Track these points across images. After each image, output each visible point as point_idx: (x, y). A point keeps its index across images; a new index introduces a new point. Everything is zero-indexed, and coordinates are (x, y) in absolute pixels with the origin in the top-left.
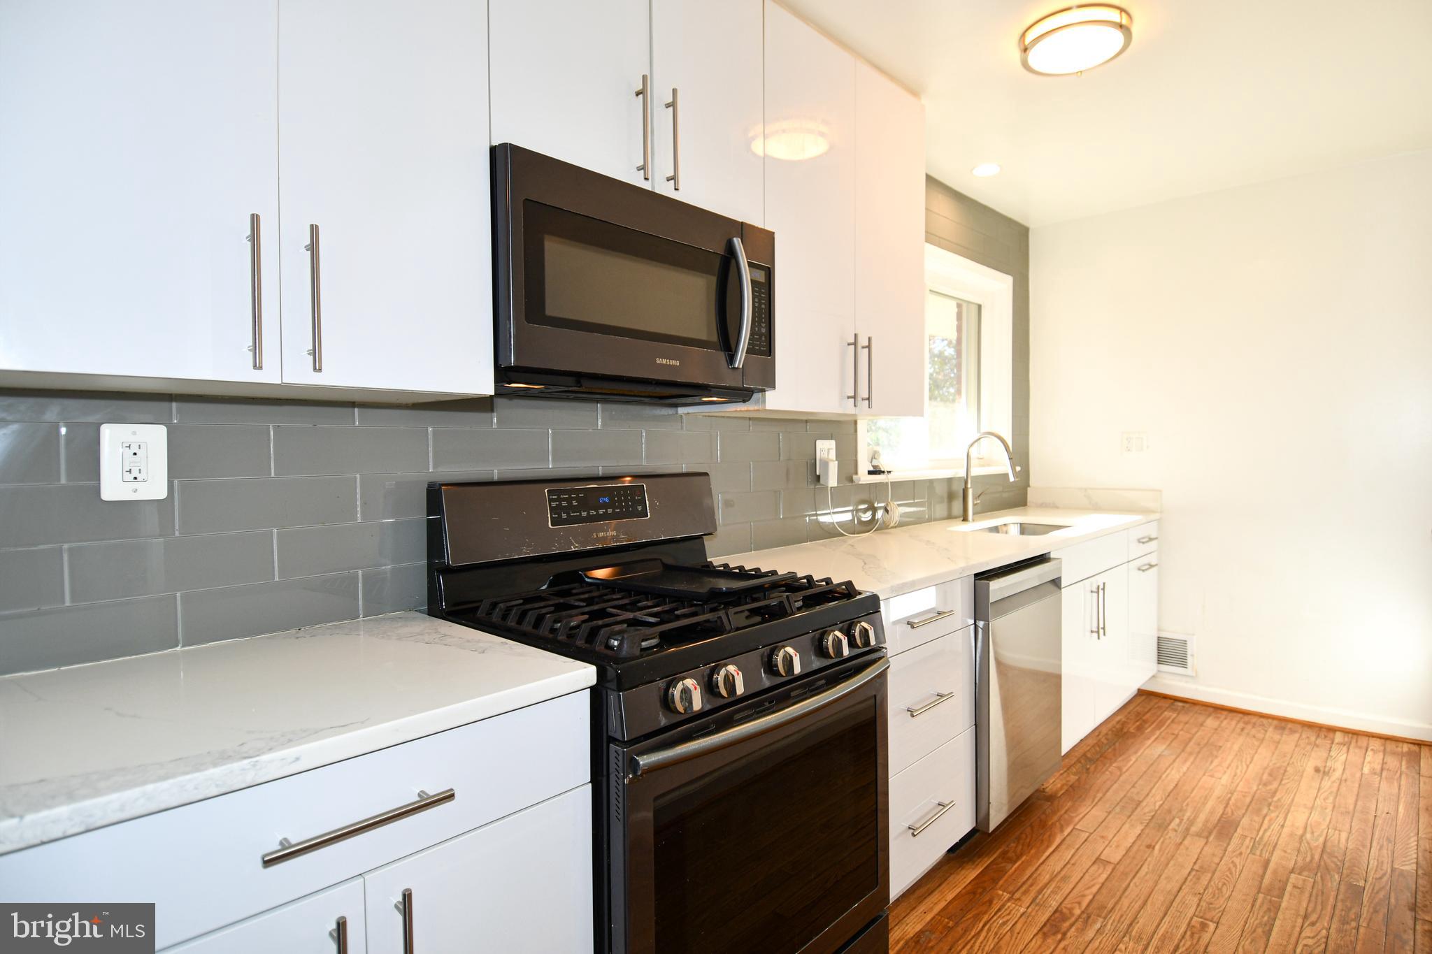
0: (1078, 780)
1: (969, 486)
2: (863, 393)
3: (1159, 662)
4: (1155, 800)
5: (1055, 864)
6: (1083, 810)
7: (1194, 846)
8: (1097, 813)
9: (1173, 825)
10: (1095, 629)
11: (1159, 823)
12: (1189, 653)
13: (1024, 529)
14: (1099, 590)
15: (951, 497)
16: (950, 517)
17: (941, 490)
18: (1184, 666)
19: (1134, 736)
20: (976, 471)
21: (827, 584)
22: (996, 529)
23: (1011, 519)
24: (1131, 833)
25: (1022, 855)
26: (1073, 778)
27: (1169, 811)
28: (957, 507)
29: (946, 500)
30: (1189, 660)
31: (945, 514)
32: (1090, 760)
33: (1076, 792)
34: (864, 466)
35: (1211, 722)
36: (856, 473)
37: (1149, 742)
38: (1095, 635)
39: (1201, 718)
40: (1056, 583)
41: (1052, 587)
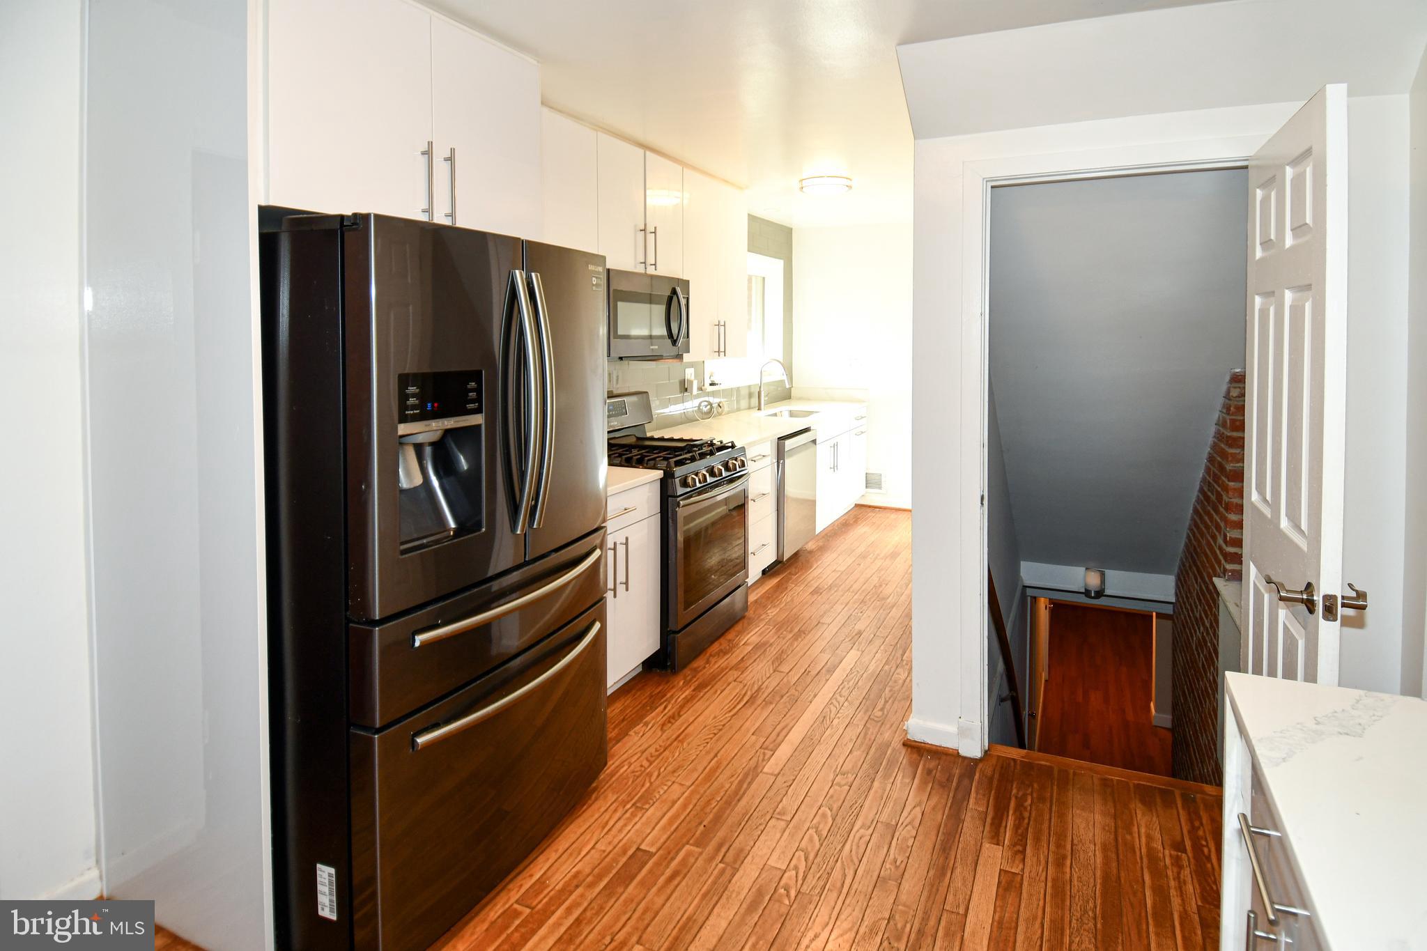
0: (824, 545)
1: (762, 389)
2: (722, 349)
3: (867, 487)
4: (861, 549)
5: (815, 573)
6: (826, 555)
7: (879, 563)
8: (834, 555)
9: (871, 556)
10: (832, 467)
11: (864, 556)
12: (883, 481)
13: (792, 414)
14: (835, 446)
15: (750, 395)
16: (750, 408)
17: (745, 392)
18: (880, 488)
19: (852, 525)
20: (766, 379)
21: (721, 443)
22: (775, 415)
23: (784, 408)
24: (850, 561)
25: (798, 572)
26: (821, 544)
27: (869, 551)
28: (755, 401)
29: (747, 397)
30: (883, 485)
31: (747, 406)
32: (830, 536)
33: (822, 549)
34: (707, 382)
35: (893, 516)
36: (704, 385)
37: (860, 527)
38: (833, 470)
39: (889, 514)
40: (814, 442)
41: (812, 445)
